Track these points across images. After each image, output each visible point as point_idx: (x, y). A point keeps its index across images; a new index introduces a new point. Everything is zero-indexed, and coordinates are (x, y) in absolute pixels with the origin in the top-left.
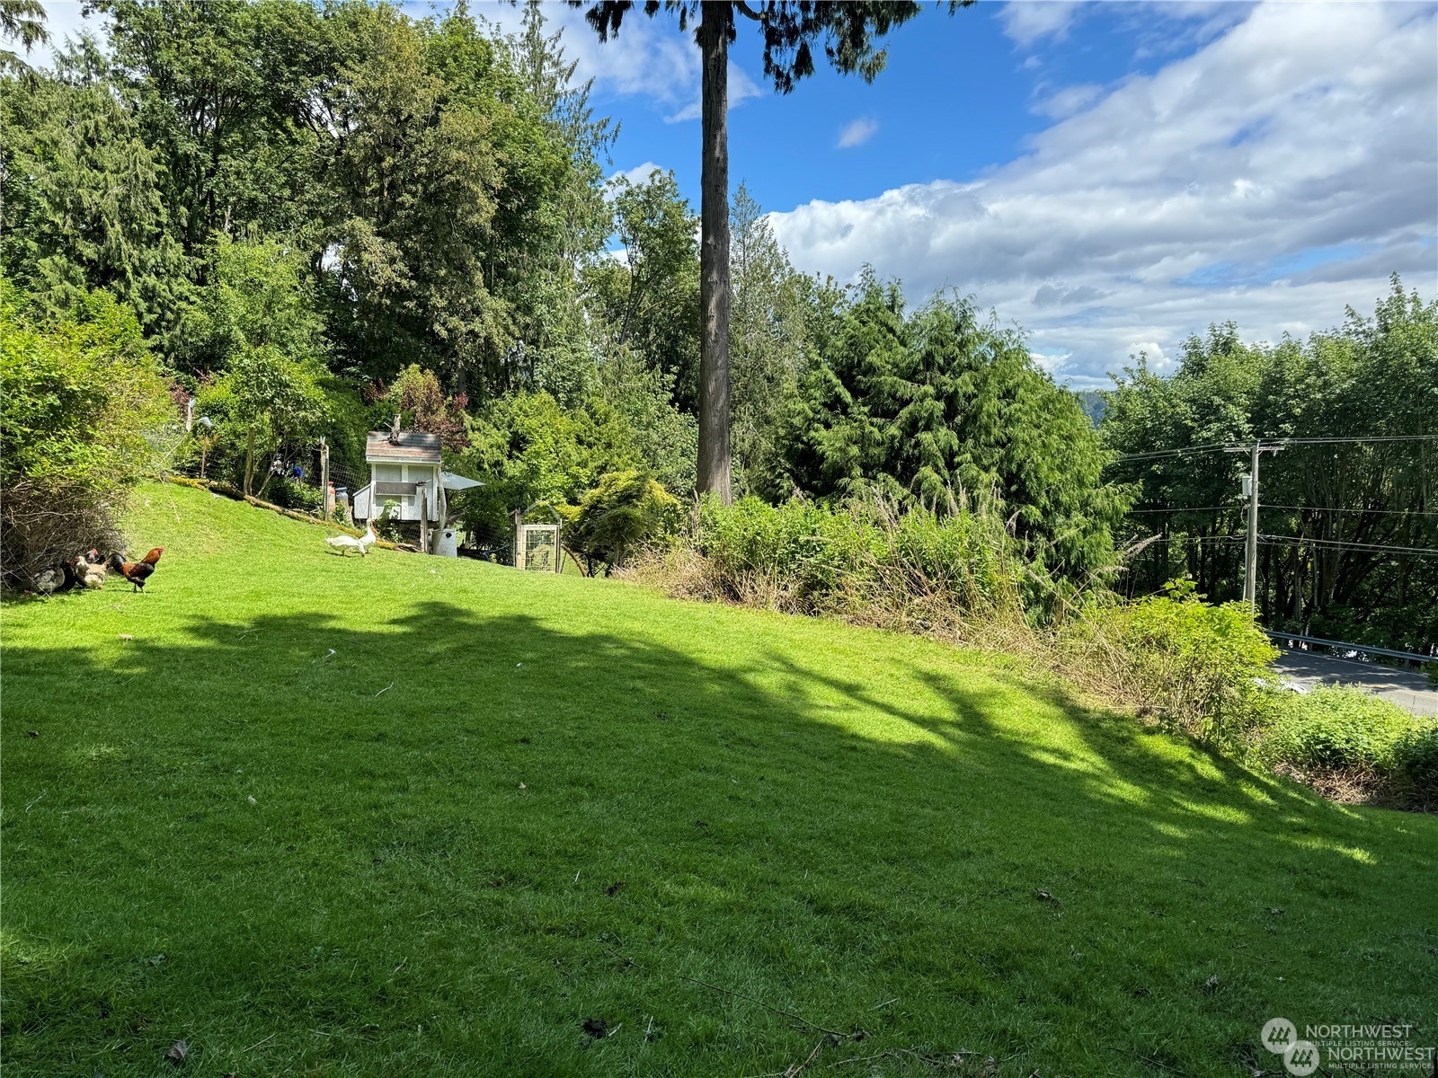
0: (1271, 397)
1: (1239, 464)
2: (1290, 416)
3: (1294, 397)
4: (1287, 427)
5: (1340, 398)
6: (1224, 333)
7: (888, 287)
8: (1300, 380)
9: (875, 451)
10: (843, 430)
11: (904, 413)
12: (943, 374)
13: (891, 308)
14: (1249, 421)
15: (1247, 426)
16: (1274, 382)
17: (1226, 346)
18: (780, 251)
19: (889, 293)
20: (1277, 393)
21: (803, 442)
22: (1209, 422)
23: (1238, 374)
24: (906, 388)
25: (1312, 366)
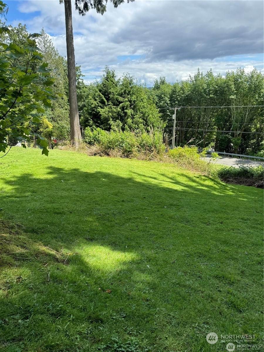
0: (174, 95)
1: (168, 111)
2: (178, 100)
3: (178, 96)
4: (177, 102)
5: (187, 96)
6: (163, 79)
7: (111, 71)
8: (179, 92)
9: (115, 114)
10: (106, 109)
11: (121, 105)
12: (128, 95)
13: (113, 77)
14: (169, 101)
15: (169, 102)
16: (174, 92)
17: (163, 82)
18: (56, 50)
19: (112, 73)
20: (175, 94)
21: (95, 111)
22: (161, 101)
23: (167, 90)
24: (121, 99)
25: (181, 88)
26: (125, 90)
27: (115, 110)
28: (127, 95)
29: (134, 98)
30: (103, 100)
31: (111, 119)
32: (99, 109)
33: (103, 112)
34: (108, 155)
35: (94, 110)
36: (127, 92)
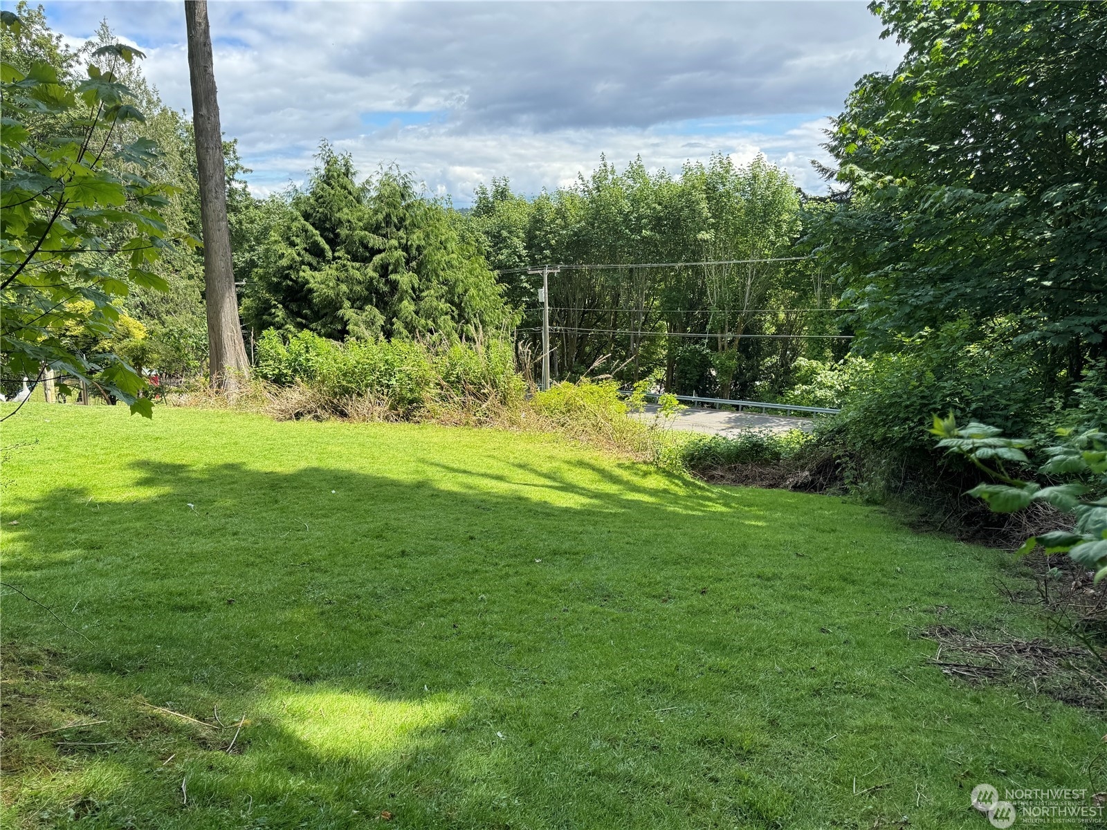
0: (538, 233)
1: (523, 277)
2: (550, 246)
3: (551, 233)
4: (547, 252)
5: (575, 234)
6: (502, 185)
7: (340, 158)
8: (553, 221)
9: (358, 288)
10: (329, 271)
11: (377, 259)
12: (398, 230)
13: (346, 174)
14: (525, 248)
15: (524, 251)
16: (537, 222)
17: (502, 194)
19: (343, 162)
20: (540, 229)
21: (291, 280)
22: (500, 249)
23: (515, 216)
24: (375, 241)
25: (558, 211)
26: (388, 215)
27: (357, 275)
28: (395, 230)
29: (416, 238)
30: (316, 244)
31: (347, 304)
32: (306, 273)
33: (321, 281)
34: (343, 414)
35: (287, 277)
36: (396, 220)
